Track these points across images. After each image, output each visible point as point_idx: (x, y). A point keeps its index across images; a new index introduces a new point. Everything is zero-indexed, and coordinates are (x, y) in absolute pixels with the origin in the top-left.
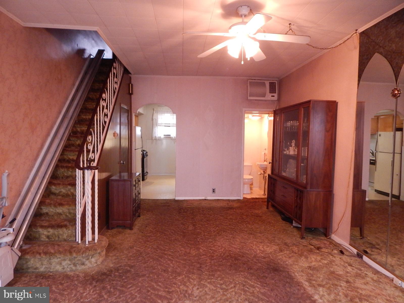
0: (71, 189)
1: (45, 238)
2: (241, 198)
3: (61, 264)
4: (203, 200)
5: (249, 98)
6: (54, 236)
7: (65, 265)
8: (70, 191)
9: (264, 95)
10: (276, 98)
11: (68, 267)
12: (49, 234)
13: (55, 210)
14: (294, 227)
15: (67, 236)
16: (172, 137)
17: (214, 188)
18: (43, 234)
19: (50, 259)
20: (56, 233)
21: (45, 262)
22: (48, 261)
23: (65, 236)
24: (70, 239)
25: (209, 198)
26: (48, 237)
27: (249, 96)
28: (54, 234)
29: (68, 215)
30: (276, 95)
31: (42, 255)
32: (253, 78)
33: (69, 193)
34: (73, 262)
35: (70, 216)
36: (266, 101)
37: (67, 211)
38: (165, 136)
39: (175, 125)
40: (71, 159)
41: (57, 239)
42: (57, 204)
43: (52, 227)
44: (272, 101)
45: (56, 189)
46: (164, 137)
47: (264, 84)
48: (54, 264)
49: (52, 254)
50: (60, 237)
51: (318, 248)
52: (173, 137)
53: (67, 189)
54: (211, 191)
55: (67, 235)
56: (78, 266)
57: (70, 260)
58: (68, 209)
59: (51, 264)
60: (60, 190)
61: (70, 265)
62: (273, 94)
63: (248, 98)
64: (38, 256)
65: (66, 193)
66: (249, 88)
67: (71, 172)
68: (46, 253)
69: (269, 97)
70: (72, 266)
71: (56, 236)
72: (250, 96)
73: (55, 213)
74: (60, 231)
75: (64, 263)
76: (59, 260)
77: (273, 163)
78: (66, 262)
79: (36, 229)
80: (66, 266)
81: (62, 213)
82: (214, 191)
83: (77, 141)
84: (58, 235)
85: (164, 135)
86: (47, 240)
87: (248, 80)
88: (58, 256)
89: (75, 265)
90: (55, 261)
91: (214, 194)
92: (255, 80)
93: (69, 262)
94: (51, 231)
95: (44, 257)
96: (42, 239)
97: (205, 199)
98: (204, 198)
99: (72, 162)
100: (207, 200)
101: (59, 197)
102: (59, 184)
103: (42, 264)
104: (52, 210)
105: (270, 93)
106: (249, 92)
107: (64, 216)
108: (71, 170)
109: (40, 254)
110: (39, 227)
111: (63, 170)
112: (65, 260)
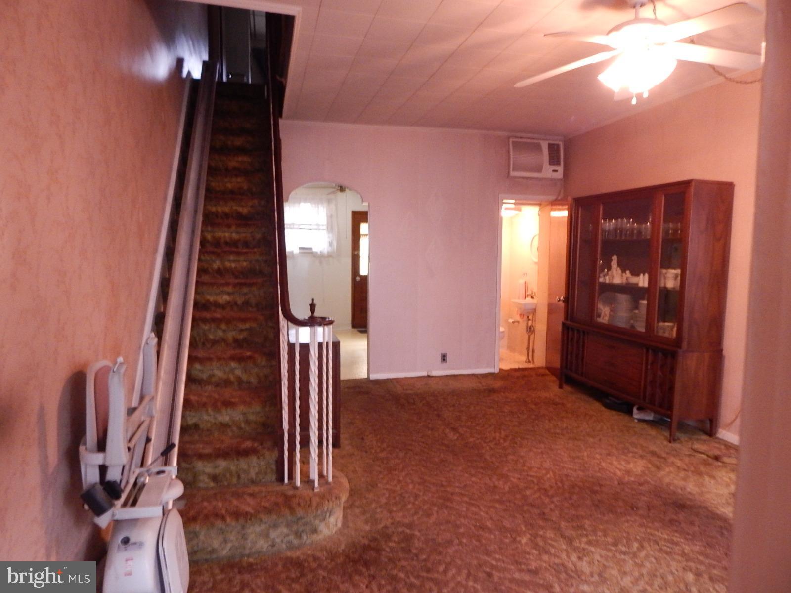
0: (235, 368)
1: (206, 480)
2: (497, 371)
3: (267, 536)
4: (424, 377)
5: (513, 174)
6: (228, 475)
7: (277, 537)
8: (233, 374)
9: (539, 169)
10: (559, 175)
11: (282, 541)
12: (217, 471)
13: (215, 418)
14: (640, 420)
15: (257, 474)
16: (317, 253)
17: (444, 352)
18: (204, 473)
19: (243, 527)
20: (233, 468)
21: (232, 537)
22: (239, 533)
23: (253, 474)
24: (263, 480)
25: (435, 373)
26: (214, 478)
27: (511, 169)
28: (228, 470)
29: (243, 426)
30: (560, 169)
31: (228, 520)
32: (519, 135)
33: (232, 377)
34: (295, 528)
35: (247, 429)
36: (541, 179)
37: (241, 417)
38: (302, 251)
39: (325, 227)
40: (210, 303)
41: (235, 480)
42: (219, 404)
43: (225, 454)
44: (552, 180)
45: (202, 371)
46: (300, 253)
47: (538, 148)
48: (252, 537)
49: (251, 515)
50: (243, 476)
51: (717, 458)
52: (319, 252)
53: (227, 369)
54: (440, 358)
55: (257, 470)
56: (305, 537)
57: (288, 526)
58: (244, 414)
59: (246, 539)
60: (210, 372)
61: (287, 535)
62: (555, 168)
63: (509, 173)
64: (219, 524)
65: (225, 377)
66: (511, 153)
67: (224, 331)
68: (237, 515)
69: (549, 172)
70: (291, 537)
71: (231, 475)
72: (513, 170)
73: (215, 423)
74: (243, 463)
75: (273, 534)
76: (263, 527)
77: (566, 301)
78: (279, 531)
79: (190, 464)
80: (278, 540)
81: (230, 424)
82: (444, 358)
83: (214, 262)
84: (237, 472)
85: (300, 248)
86: (212, 484)
87: (509, 138)
88: (264, 518)
89: (298, 535)
90: (254, 530)
91: (445, 364)
92: (521, 138)
93: (285, 530)
94: (222, 464)
95: (233, 523)
96: (201, 485)
97: (429, 376)
98: (425, 373)
99: (213, 308)
100: (433, 376)
101: (209, 388)
102: (210, 359)
103: (225, 541)
104: (206, 417)
105: (550, 164)
106: (511, 162)
107: (235, 429)
108: (224, 326)
109: (223, 518)
110: (195, 458)
111: (206, 328)
112: (275, 526)
